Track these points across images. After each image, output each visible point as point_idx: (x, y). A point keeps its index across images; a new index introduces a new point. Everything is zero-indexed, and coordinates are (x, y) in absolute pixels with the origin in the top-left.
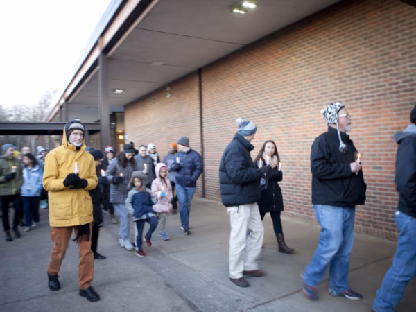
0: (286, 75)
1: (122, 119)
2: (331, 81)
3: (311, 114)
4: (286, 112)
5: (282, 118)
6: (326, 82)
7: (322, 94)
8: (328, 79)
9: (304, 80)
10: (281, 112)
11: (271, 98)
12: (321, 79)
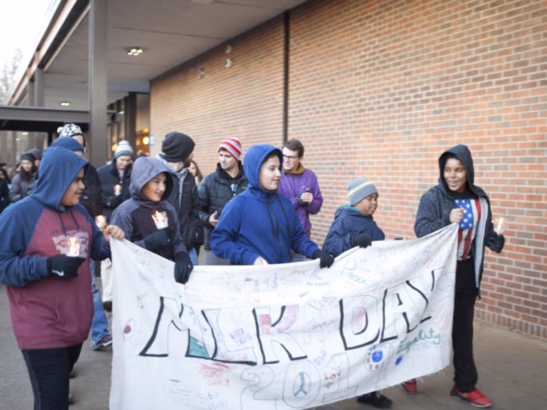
0: (449, 25)
1: (146, 107)
2: (536, 38)
3: (491, 105)
4: (444, 101)
5: (435, 112)
6: (527, 40)
7: (517, 65)
8: (530, 35)
9: (484, 36)
10: (434, 100)
11: (418, 71)
12: (517, 35)
